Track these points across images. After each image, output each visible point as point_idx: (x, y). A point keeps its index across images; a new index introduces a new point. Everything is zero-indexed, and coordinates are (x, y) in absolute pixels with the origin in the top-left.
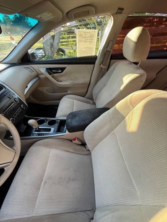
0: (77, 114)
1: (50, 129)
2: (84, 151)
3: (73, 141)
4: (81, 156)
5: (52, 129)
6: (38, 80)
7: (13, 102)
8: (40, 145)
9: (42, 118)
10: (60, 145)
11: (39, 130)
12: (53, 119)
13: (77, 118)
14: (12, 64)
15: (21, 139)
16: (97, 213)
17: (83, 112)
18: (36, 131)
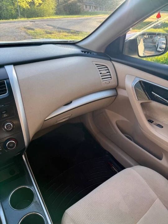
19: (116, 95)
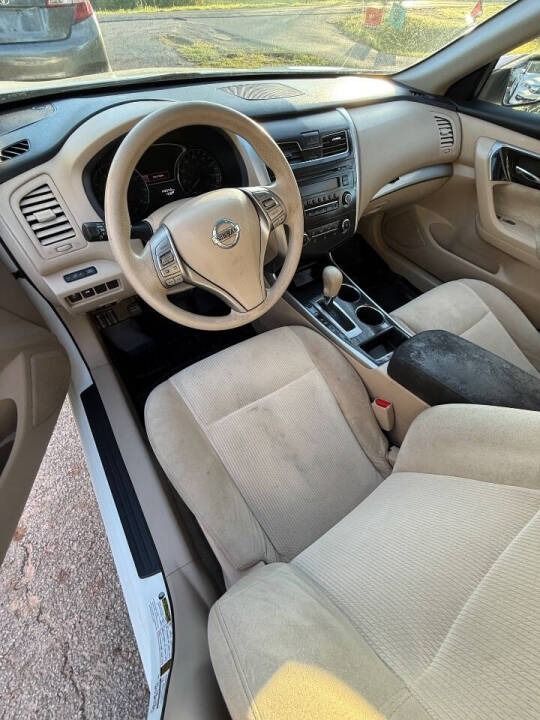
0: (461, 347)
1: (353, 327)
2: (377, 452)
3: (374, 404)
4: (359, 452)
5: (356, 331)
6: (442, 177)
7: (337, 199)
8: (304, 338)
9: (358, 289)
10: (339, 379)
11: (330, 308)
12: (382, 311)
13: (448, 359)
14: (415, 93)
15: (284, 296)
16: (283, 567)
17: (486, 360)
18: (322, 304)
19: (450, 175)
